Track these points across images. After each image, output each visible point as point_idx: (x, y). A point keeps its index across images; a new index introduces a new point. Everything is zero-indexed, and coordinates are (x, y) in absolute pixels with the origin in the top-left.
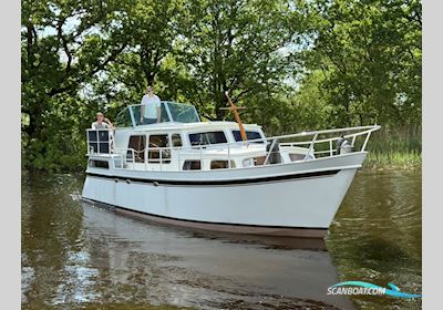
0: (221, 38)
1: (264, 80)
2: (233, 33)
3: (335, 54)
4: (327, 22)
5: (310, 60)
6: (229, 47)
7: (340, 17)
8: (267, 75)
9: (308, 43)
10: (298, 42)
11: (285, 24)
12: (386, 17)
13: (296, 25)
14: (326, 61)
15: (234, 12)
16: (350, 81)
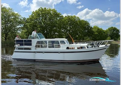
0: (6, 24)
1: (14, 31)
2: (9, 23)
3: (27, 28)
4: (25, 23)
5: (22, 28)
6: (8, 25)
7: (27, 22)
8: (15, 30)
9: (22, 26)
10: (20, 25)
11: (18, 22)
12: (35, 23)
13: (20, 23)
14: (25, 29)
15: (9, 20)
16: (29, 32)
